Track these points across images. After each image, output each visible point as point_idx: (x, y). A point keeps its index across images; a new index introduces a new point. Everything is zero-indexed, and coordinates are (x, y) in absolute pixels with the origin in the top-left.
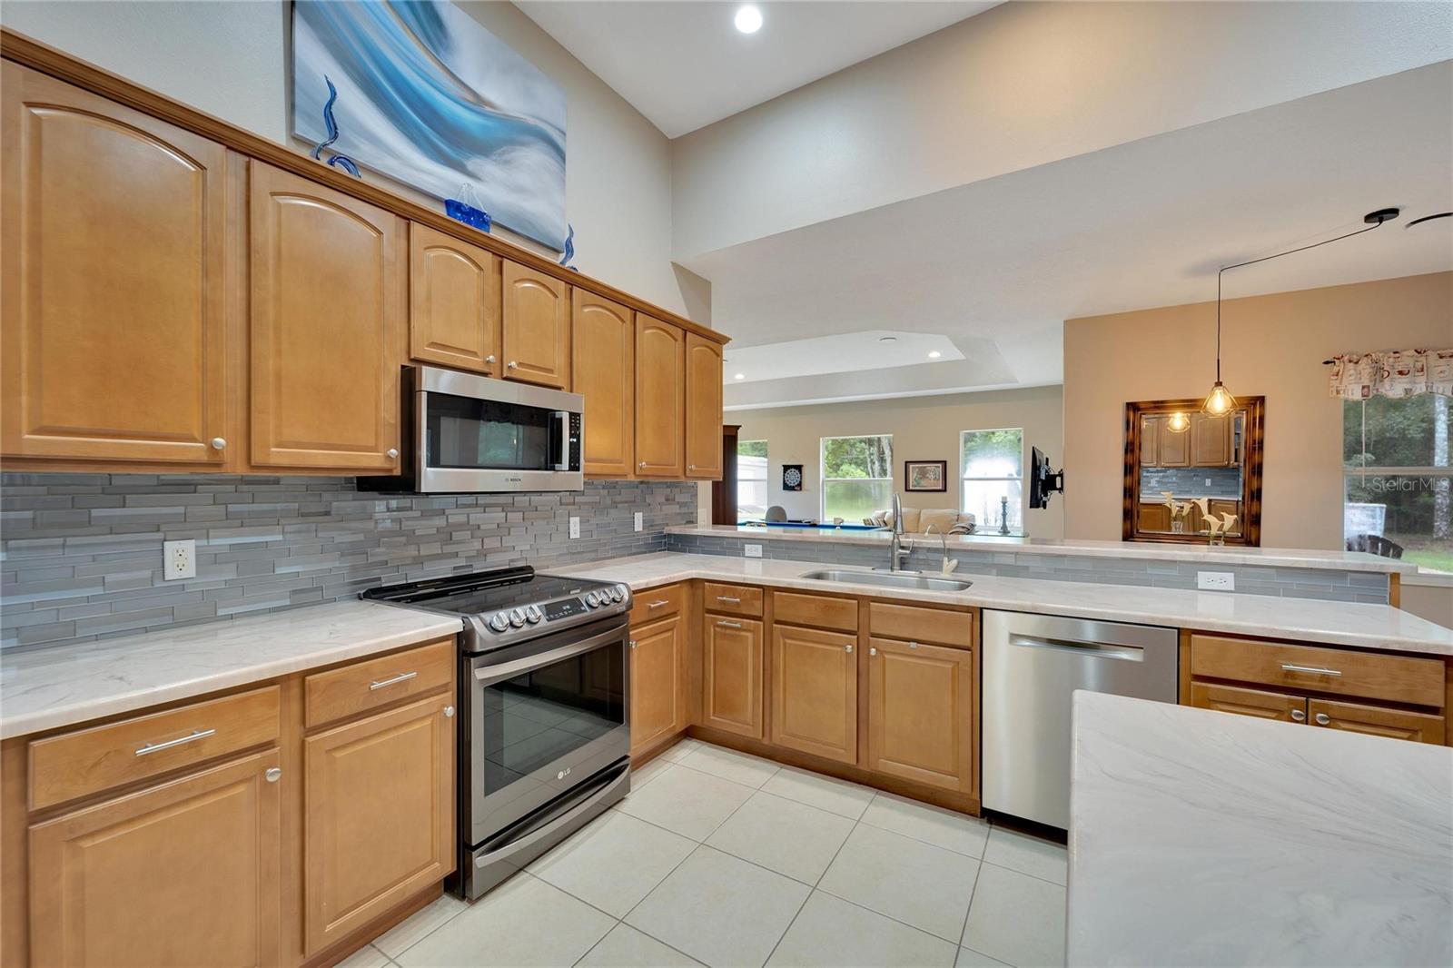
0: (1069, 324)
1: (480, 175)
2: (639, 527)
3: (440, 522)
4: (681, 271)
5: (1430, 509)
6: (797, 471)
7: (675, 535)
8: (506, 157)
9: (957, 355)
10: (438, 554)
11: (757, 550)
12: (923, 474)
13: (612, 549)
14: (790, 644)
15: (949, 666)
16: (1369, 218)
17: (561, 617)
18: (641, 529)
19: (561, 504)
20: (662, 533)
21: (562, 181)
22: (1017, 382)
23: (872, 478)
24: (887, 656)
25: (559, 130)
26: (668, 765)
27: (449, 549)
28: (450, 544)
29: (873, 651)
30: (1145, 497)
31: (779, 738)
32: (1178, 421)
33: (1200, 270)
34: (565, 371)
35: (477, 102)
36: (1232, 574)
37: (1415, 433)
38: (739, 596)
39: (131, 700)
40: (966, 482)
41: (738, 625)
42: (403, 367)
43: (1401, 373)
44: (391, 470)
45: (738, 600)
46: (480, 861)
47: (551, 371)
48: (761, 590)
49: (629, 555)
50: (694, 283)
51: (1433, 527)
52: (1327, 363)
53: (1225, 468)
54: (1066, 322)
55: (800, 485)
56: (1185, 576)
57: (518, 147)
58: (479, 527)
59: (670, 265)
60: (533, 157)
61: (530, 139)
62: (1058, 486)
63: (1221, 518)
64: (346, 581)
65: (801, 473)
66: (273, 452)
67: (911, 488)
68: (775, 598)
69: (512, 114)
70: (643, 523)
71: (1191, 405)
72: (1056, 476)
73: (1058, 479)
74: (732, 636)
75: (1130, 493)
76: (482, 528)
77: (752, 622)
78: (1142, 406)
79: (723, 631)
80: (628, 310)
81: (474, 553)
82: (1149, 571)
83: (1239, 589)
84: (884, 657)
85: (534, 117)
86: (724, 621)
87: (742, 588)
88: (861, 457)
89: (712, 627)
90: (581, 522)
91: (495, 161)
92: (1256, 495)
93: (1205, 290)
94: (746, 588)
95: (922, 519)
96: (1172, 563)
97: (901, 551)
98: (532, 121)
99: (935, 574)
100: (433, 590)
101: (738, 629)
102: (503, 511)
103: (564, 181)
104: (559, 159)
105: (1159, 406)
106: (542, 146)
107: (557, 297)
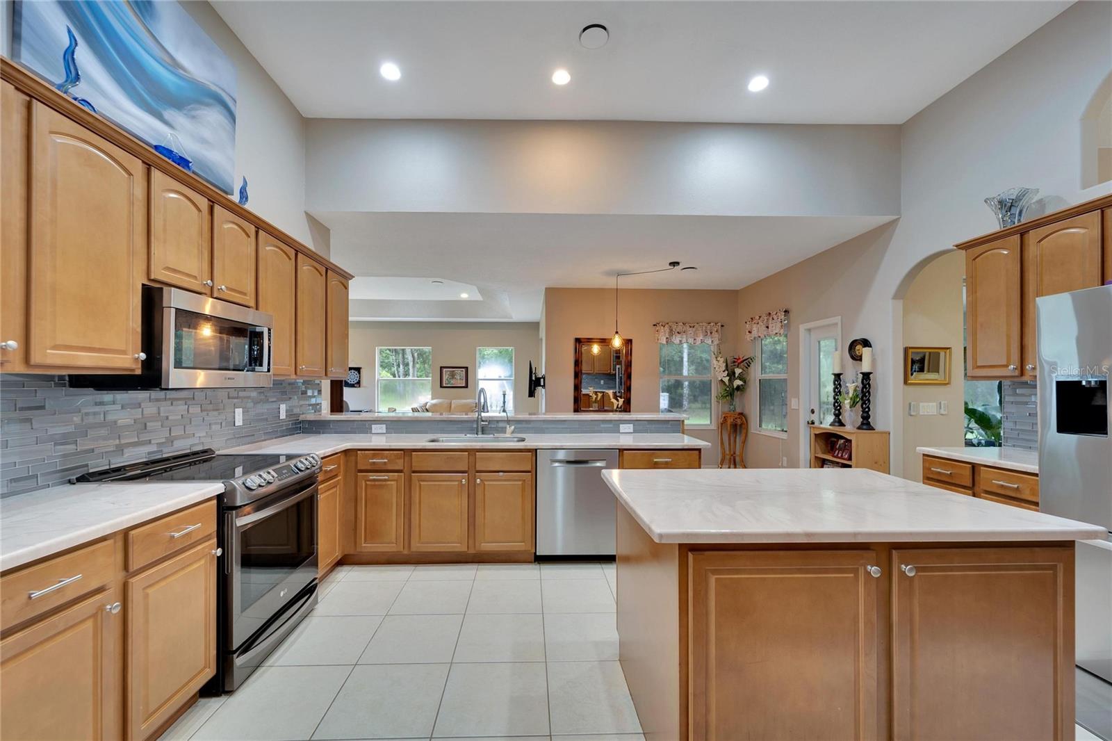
0: (548, 290)
1: (174, 124)
2: (283, 416)
3: (137, 413)
4: (312, 221)
5: (681, 395)
6: (356, 372)
7: (310, 421)
8: (194, 113)
9: (479, 297)
10: (136, 442)
11: (382, 428)
12: (453, 376)
13: (264, 433)
14: (424, 485)
15: (520, 483)
16: (671, 264)
17: (286, 478)
18: (284, 417)
19: (229, 398)
20: (298, 420)
21: (233, 139)
22: (512, 318)
23: (397, 378)
24: (486, 483)
25: (230, 96)
26: (334, 584)
27: (144, 437)
28: (145, 433)
29: (478, 481)
30: (584, 391)
31: (417, 546)
32: (596, 349)
33: (610, 273)
34: (253, 296)
35: (174, 65)
36: (632, 425)
37: (677, 358)
38: (386, 458)
39: (18, 557)
40: (480, 381)
41: (386, 478)
42: (143, 285)
43: (678, 333)
44: (133, 370)
45: (386, 460)
46: (239, 661)
47: (245, 294)
48: (402, 452)
49: (276, 438)
50: (318, 227)
51: (683, 405)
52: (654, 325)
53: (609, 374)
54: (546, 289)
55: (359, 383)
56: (614, 427)
57: (203, 107)
58: (167, 418)
59: (304, 214)
60: (213, 116)
61: (211, 101)
62: (542, 384)
63: (618, 400)
64: (58, 469)
65: (359, 374)
66: (49, 353)
67: (444, 385)
68: (413, 456)
69: (199, 80)
70: (286, 412)
71: (604, 342)
72: (540, 378)
73: (542, 380)
74: (381, 485)
75: (577, 388)
76: (170, 418)
77: (396, 474)
78: (582, 340)
79: (373, 483)
80: (294, 251)
81: (164, 440)
82: (602, 426)
83: (635, 431)
84: (484, 484)
85: (217, 86)
86: (373, 476)
87: (387, 452)
88: (386, 361)
89: (363, 482)
90: (243, 412)
91: (185, 114)
92: (629, 389)
93: (611, 283)
94: (391, 452)
95: (453, 406)
96: (610, 421)
97: (483, 423)
98: (214, 88)
99: (502, 435)
100: (139, 472)
101: (385, 480)
102: (186, 404)
103: (234, 139)
104: (232, 121)
105: (590, 341)
106: (219, 108)
107: (249, 237)
